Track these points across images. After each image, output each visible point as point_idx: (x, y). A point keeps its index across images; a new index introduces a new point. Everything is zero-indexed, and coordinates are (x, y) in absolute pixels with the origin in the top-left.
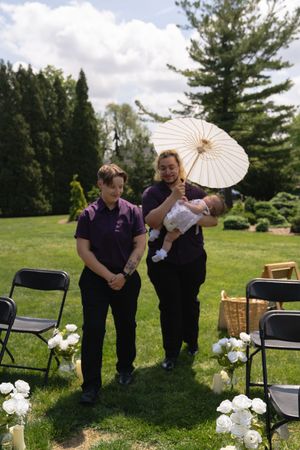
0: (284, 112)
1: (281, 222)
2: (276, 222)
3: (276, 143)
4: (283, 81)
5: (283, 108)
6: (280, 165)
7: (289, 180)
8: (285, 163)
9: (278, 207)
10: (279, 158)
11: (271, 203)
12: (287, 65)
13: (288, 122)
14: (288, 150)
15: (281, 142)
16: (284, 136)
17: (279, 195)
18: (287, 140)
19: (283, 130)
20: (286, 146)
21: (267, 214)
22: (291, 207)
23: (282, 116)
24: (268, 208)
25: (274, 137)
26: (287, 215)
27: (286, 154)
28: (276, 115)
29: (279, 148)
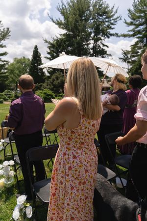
0: (5, 63)
1: (7, 100)
2: (6, 100)
3: (3, 73)
4: (4, 52)
5: (5, 61)
6: (6, 81)
7: (9, 86)
8: (7, 80)
9: (6, 95)
10: (4, 78)
11: (3, 93)
12: (5, 46)
13: (7, 66)
14: (7, 76)
15: (5, 73)
16: (6, 71)
17: (6, 91)
18: (7, 72)
19: (6, 69)
20: (7, 74)
21: (3, 97)
22: (11, 95)
23: (5, 64)
24: (3, 95)
25: (2, 71)
26: (9, 97)
27: (7, 77)
28: (3, 63)
29: (4, 75)
